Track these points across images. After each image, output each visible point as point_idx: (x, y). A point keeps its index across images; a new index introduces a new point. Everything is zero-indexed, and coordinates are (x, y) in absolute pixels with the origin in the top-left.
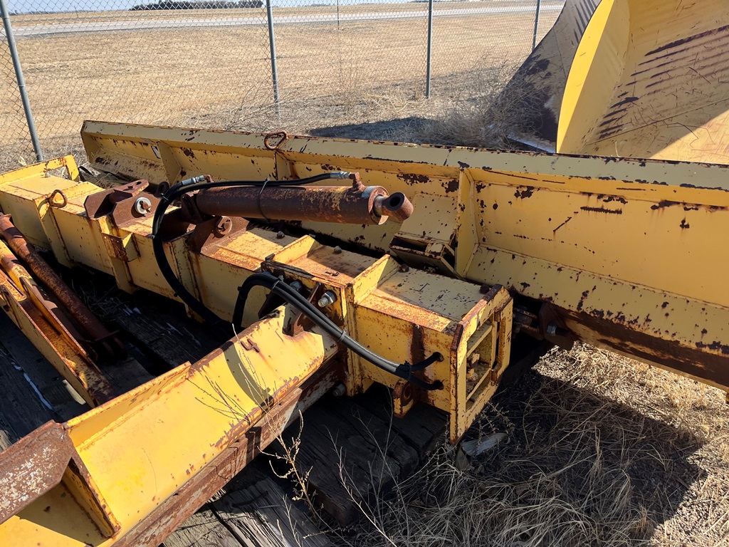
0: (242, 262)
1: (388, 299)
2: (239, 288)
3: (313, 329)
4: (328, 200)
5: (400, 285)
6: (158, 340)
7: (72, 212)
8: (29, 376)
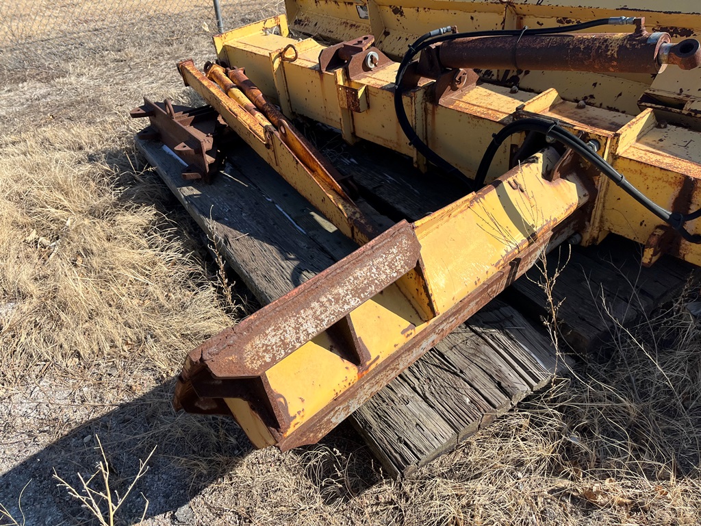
0: (483, 113)
1: (653, 152)
2: (494, 135)
3: (568, 177)
4: (603, 47)
5: (661, 140)
6: (379, 186)
7: (303, 65)
8: (280, 207)
